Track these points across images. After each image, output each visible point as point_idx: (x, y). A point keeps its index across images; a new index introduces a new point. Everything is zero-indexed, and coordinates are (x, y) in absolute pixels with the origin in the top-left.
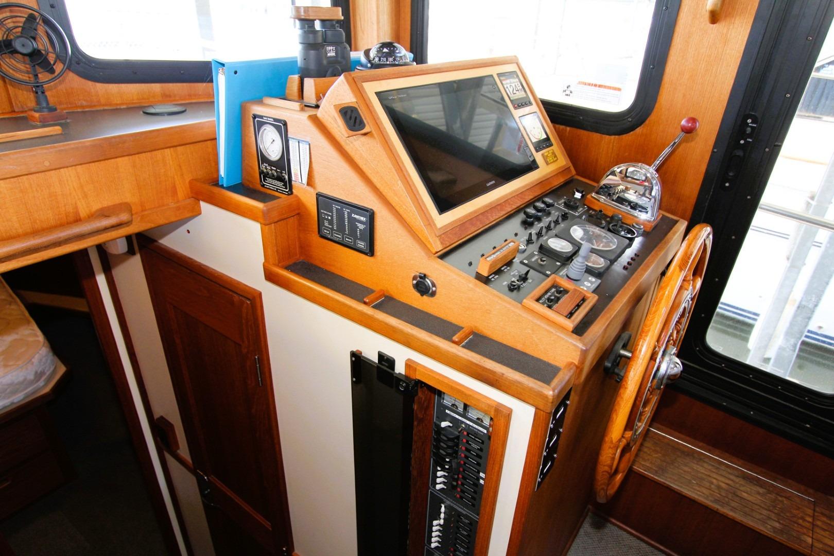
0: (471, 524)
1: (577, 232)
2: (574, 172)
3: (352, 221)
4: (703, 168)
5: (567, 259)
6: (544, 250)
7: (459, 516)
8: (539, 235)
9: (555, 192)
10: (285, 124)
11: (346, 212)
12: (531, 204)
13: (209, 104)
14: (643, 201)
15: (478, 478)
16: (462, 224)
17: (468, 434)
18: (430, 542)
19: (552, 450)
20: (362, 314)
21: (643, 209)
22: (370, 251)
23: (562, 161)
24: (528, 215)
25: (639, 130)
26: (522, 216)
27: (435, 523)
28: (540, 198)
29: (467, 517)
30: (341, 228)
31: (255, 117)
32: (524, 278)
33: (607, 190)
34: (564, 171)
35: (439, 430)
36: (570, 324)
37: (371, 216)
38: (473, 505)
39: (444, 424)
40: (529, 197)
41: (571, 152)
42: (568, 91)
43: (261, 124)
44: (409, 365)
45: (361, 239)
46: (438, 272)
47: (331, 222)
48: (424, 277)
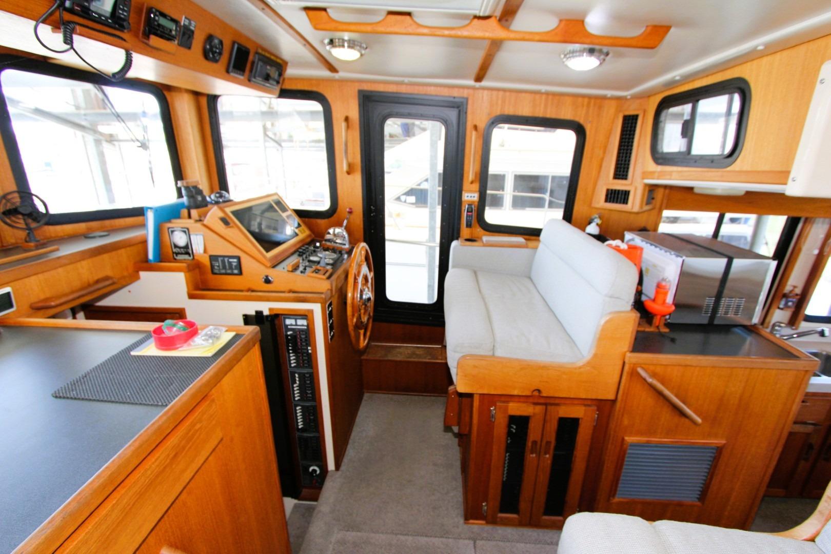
0: (310, 376)
1: (320, 255)
2: (313, 236)
3: (230, 263)
4: (362, 226)
5: (319, 263)
6: (310, 261)
7: (304, 375)
8: (306, 257)
9: (309, 244)
10: (188, 229)
11: (226, 259)
12: (300, 248)
13: (143, 225)
14: (344, 242)
15: (308, 350)
16: (276, 257)
17: (300, 332)
18: (294, 397)
19: (332, 328)
20: (246, 296)
21: (345, 245)
22: (241, 273)
23: (307, 232)
24: (300, 252)
25: (335, 215)
26: (298, 253)
27: (295, 385)
28: (303, 246)
29: (307, 373)
30: (224, 267)
31: (169, 228)
32: (305, 269)
33: (329, 240)
34: (309, 236)
35: (287, 336)
36: (324, 277)
37: (239, 258)
38: (309, 365)
39: (289, 333)
40: (298, 246)
41: (310, 228)
42: (302, 204)
43: (172, 232)
44: (270, 310)
45: (235, 269)
46: (273, 274)
47: (219, 266)
48: (267, 276)
